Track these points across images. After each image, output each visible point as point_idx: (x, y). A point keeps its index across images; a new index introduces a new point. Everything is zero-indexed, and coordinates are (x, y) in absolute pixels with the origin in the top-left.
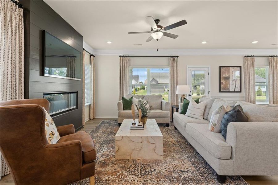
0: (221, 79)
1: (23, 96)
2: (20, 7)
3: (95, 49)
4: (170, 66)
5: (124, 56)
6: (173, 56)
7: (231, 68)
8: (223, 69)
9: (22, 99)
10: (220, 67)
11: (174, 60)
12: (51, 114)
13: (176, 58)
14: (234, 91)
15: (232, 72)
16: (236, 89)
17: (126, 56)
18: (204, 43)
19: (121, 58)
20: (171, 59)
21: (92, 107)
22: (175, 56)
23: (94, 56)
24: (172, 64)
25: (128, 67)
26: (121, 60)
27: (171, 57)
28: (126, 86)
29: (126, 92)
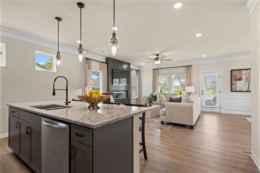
0: (232, 81)
1: (107, 91)
2: (106, 64)
3: (139, 67)
5: (155, 69)
6: (188, 66)
7: (243, 70)
8: (234, 73)
9: (107, 92)
10: (232, 71)
11: (188, 69)
12: (115, 99)
13: (190, 67)
14: (247, 90)
15: (245, 74)
16: (249, 89)
17: (157, 69)
18: (204, 56)
19: (153, 70)
20: (187, 68)
21: (138, 99)
22: (190, 66)
23: (139, 71)
24: (187, 72)
25: (157, 76)
26: (153, 72)
27: (187, 66)
28: (156, 87)
29: (157, 91)
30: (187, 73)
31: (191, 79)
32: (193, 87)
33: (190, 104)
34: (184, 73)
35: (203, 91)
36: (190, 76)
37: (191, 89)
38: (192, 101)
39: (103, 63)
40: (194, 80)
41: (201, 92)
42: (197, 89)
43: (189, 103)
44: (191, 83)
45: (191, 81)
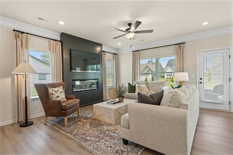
2: (60, 42)
3: (117, 49)
4: (176, 53)
5: (135, 51)
6: (179, 44)
11: (180, 47)
13: (182, 45)
17: (137, 51)
18: (205, 23)
19: (133, 53)
20: (177, 46)
22: (182, 43)
23: (117, 54)
24: (177, 52)
25: (138, 59)
26: (133, 55)
27: (177, 44)
28: (137, 74)
29: (137, 79)
30: (177, 54)
31: (183, 62)
32: (187, 73)
33: (181, 110)
34: (173, 54)
35: (201, 79)
36: (183, 57)
37: (184, 76)
38: (185, 103)
39: (56, 40)
40: (188, 63)
41: (198, 80)
42: (193, 76)
43: (178, 107)
44: (183, 68)
45: (183, 64)
